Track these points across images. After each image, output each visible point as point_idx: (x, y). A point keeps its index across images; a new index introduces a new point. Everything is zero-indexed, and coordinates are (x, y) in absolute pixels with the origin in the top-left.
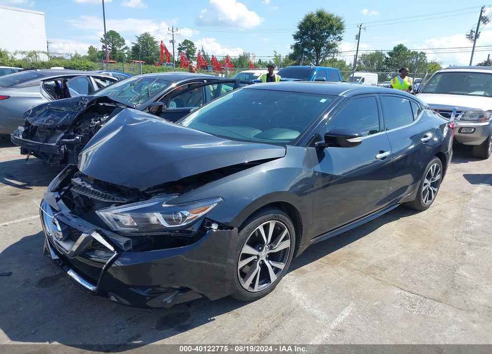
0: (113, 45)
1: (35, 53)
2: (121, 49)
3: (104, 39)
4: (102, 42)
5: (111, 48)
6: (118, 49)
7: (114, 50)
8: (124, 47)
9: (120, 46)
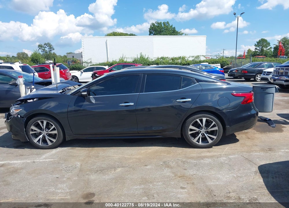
0: (262, 47)
1: (198, 56)
2: (267, 49)
3: (257, 44)
4: (255, 46)
5: (260, 49)
6: (265, 49)
7: (262, 50)
8: (269, 47)
9: (267, 47)
